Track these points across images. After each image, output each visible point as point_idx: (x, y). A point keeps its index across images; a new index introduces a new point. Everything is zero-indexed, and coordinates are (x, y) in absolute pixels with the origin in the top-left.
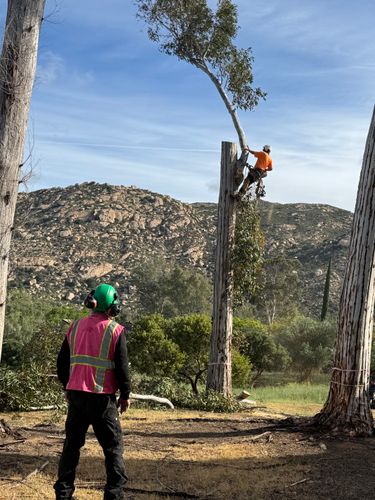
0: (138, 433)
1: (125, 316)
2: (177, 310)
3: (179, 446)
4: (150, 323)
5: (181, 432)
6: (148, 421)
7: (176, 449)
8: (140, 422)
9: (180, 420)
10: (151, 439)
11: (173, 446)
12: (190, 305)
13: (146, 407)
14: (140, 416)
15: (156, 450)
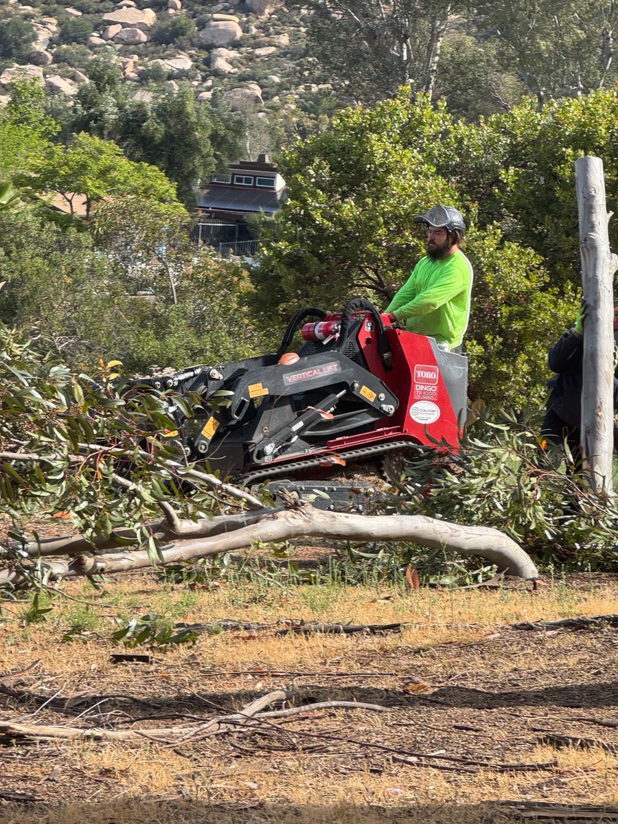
0: (366, 695)
1: (238, 128)
2: (509, 79)
3: (585, 745)
4: (380, 147)
5: (586, 679)
6: (411, 638)
7: (570, 757)
8: (371, 643)
9: (578, 626)
10: (438, 718)
11: (558, 742)
12: (579, 51)
13: (390, 576)
14: (365, 618)
15: (465, 763)
